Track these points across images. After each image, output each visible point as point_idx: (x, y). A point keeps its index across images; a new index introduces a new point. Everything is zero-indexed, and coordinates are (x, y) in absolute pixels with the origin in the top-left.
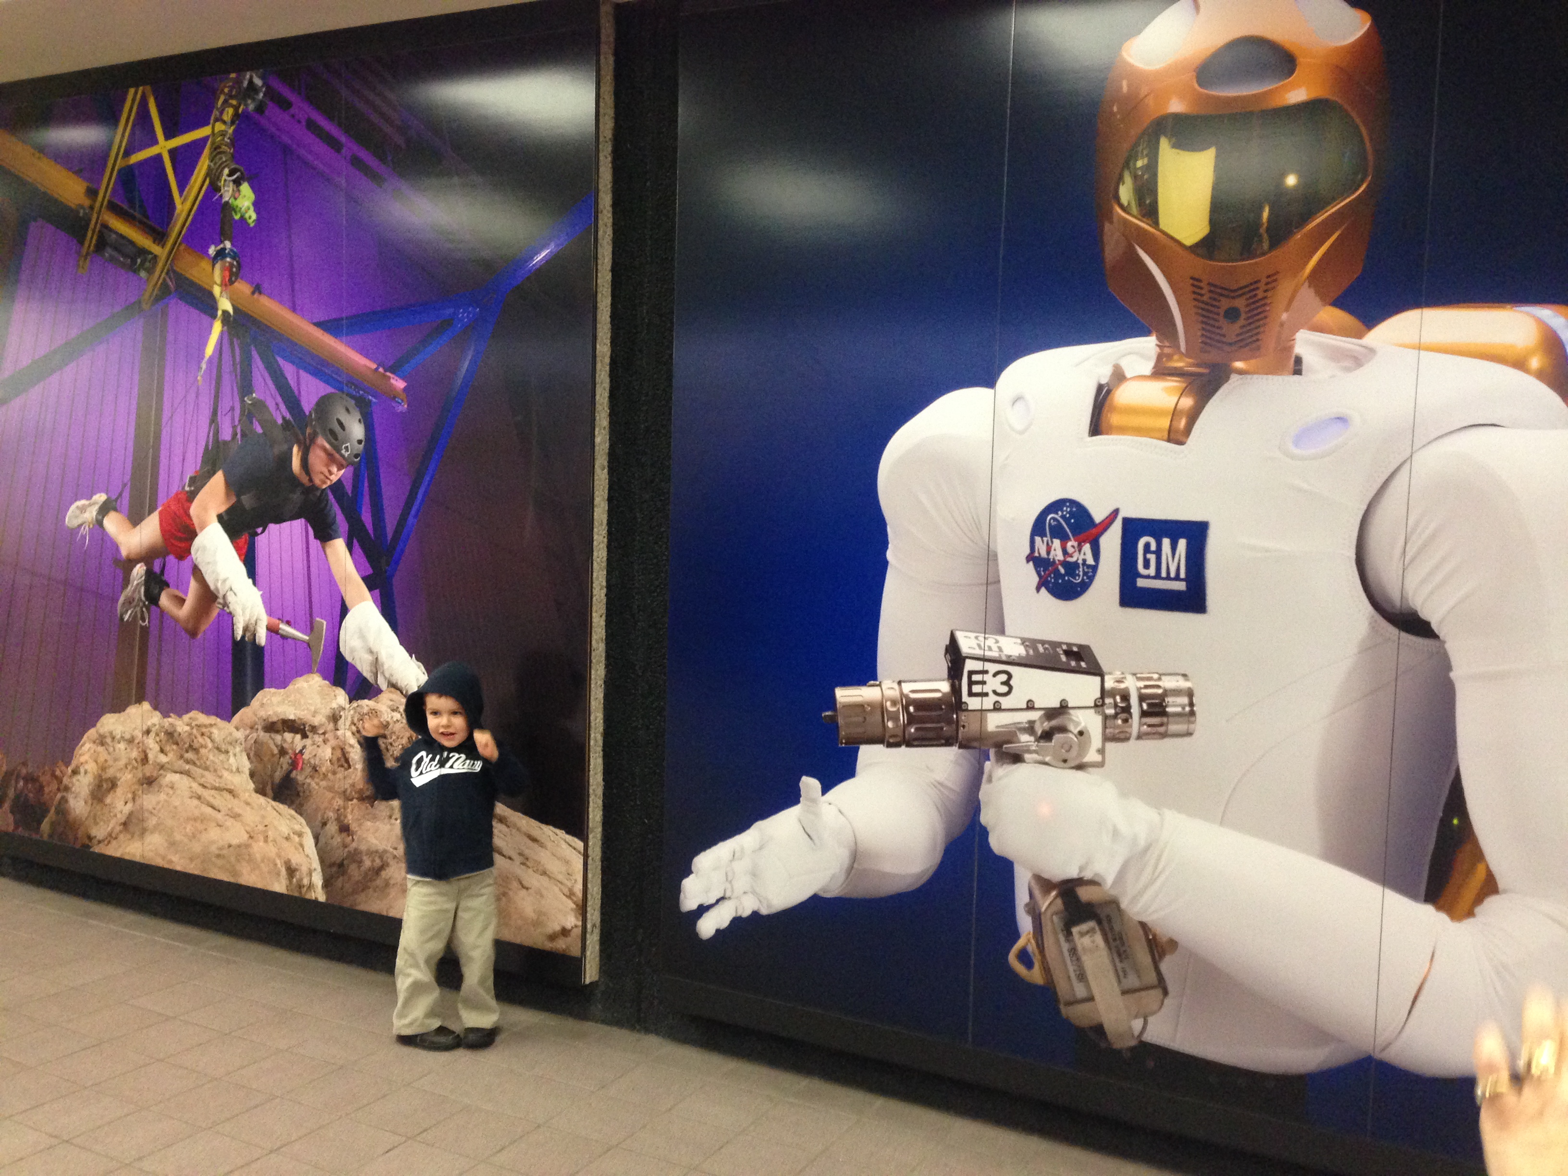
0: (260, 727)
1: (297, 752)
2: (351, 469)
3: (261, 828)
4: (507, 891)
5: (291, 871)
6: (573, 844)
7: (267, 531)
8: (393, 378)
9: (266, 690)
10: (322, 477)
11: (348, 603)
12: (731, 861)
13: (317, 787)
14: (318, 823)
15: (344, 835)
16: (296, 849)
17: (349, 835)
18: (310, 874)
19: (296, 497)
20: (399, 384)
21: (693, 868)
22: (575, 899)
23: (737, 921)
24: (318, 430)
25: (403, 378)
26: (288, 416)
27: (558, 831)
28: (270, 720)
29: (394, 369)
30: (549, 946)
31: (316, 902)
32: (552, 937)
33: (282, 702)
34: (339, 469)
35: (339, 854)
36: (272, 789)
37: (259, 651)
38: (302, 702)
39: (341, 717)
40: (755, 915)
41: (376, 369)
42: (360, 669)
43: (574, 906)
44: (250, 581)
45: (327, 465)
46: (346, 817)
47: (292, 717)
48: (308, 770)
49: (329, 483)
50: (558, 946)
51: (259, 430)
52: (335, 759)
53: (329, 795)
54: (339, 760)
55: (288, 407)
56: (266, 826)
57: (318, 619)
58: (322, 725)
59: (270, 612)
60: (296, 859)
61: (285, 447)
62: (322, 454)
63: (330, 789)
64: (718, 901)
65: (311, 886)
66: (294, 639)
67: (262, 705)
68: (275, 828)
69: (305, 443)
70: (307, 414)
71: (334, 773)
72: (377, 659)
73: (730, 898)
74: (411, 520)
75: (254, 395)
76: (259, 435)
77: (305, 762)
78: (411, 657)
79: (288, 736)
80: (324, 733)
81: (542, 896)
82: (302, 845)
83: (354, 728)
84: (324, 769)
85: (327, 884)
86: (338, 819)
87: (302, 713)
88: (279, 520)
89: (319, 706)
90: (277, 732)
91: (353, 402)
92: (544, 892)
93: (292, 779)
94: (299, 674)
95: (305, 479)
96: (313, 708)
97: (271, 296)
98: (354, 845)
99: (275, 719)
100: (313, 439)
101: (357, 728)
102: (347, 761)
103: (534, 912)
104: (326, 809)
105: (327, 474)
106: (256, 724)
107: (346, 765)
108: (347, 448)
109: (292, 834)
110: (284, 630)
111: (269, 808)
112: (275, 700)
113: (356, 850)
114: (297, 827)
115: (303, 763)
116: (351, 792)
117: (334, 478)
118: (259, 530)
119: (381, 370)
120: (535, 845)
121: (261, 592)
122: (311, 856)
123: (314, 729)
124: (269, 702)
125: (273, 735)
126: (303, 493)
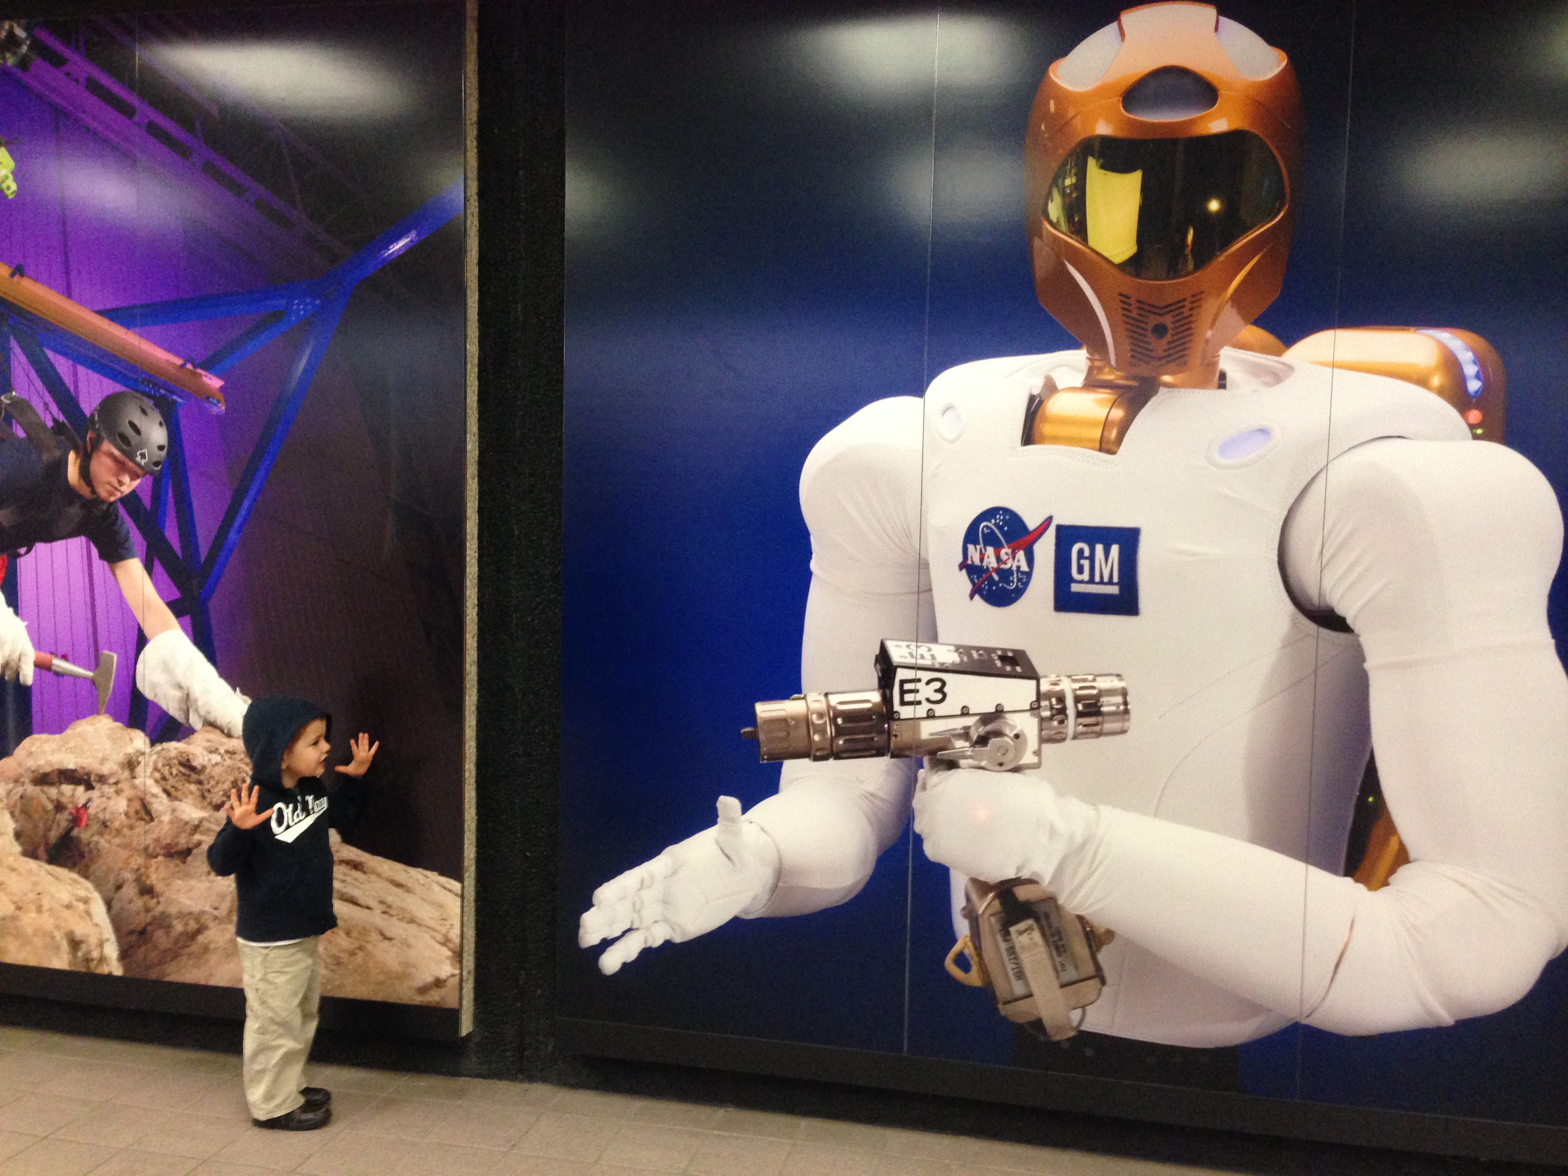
0: (27, 781)
1: (80, 806)
2: (149, 479)
3: (32, 896)
4: (364, 944)
5: (75, 944)
6: (448, 886)
7: (33, 552)
8: (206, 376)
9: (35, 736)
10: (109, 488)
11: (147, 632)
12: (640, 890)
13: (107, 846)
14: (110, 886)
15: (147, 897)
16: (81, 917)
17: (153, 898)
18: (101, 944)
19: (75, 511)
20: (214, 383)
21: (595, 900)
22: (451, 945)
23: (647, 953)
24: (103, 434)
25: (219, 376)
26: (61, 418)
27: (428, 873)
28: (41, 771)
29: (209, 365)
30: (418, 1000)
31: (109, 977)
32: (423, 990)
33: (59, 749)
34: (132, 479)
35: (140, 920)
36: (47, 851)
37: (24, 692)
38: (86, 747)
39: (139, 763)
40: (668, 944)
41: (183, 366)
42: (164, 707)
43: (450, 954)
44: (11, 610)
45: (117, 475)
46: (148, 877)
47: (71, 766)
48: (95, 827)
49: (119, 495)
50: (431, 999)
51: (21, 433)
52: (132, 812)
53: (124, 854)
54: (137, 812)
55: (61, 409)
56: (39, 894)
57: (106, 652)
58: (112, 774)
59: (38, 645)
60: (81, 929)
61: (57, 454)
62: (108, 461)
63: (126, 846)
64: (624, 933)
65: (102, 959)
66: (76, 677)
67: (30, 754)
68: (52, 896)
69: (85, 447)
70: (88, 415)
71: (131, 828)
72: (188, 695)
73: (637, 929)
74: (233, 535)
76: (21, 441)
77: (91, 818)
78: (235, 690)
79: (67, 789)
80: (116, 783)
81: (409, 946)
82: (88, 913)
83: (157, 775)
84: (117, 824)
85: (124, 956)
86: (138, 880)
87: (86, 761)
88: (49, 539)
89: (108, 752)
90: (51, 784)
91: (151, 403)
92: (412, 941)
93: (72, 838)
94: (80, 715)
95: (85, 491)
96: (100, 755)
97: (36, 280)
98: (161, 908)
99: (48, 769)
100: (96, 444)
101: (162, 774)
102: (148, 812)
103: (400, 964)
104: (121, 869)
105: (116, 484)
106: (21, 776)
107: (147, 818)
108: (143, 456)
109: (75, 903)
110: (58, 666)
111: (43, 873)
112: (47, 747)
113: (163, 913)
114: (82, 893)
115: (88, 818)
116: (155, 848)
117: (126, 489)
118: (23, 550)
119: (189, 366)
120: (399, 891)
121: (26, 623)
122: (101, 924)
123: (102, 779)
124: (39, 750)
125: (45, 788)
126: (81, 507)
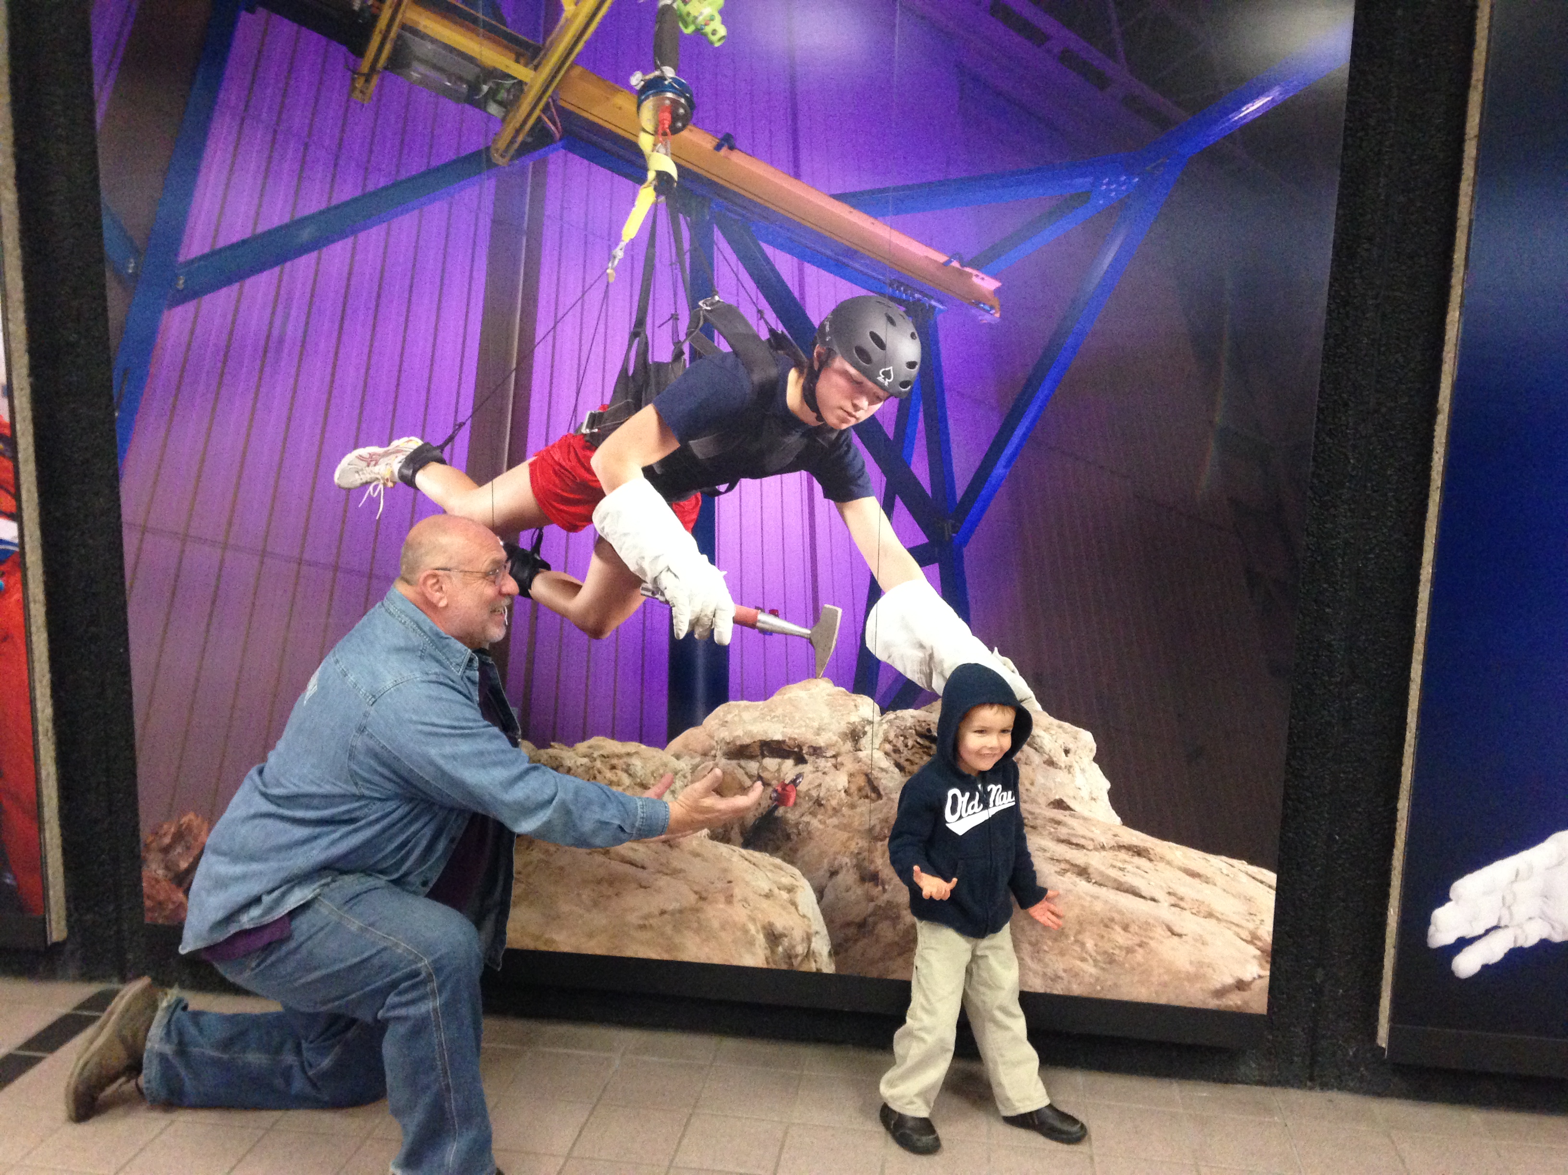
0: (719, 753)
1: (787, 782)
2: (895, 402)
3: (719, 885)
4: (1145, 940)
5: (773, 937)
6: (1260, 877)
7: (737, 487)
8: (977, 276)
9: (732, 703)
10: (840, 413)
11: (881, 583)
12: (1513, 882)
13: (821, 827)
14: (823, 872)
15: (868, 885)
16: (784, 908)
17: (877, 885)
18: (808, 938)
19: (794, 441)
20: (987, 284)
21: (1452, 895)
22: (1259, 944)
23: (1514, 954)
24: (836, 348)
25: (995, 277)
26: (780, 329)
27: (1235, 862)
28: (738, 743)
29: (979, 264)
30: (1213, 1003)
31: (819, 975)
32: (1220, 993)
33: (763, 717)
34: (871, 403)
35: (858, 911)
36: (742, 834)
38: (797, 716)
39: (865, 733)
41: (946, 264)
42: (901, 670)
43: (1258, 953)
44: (705, 557)
45: (851, 398)
46: (872, 862)
47: (778, 737)
48: (806, 805)
49: (853, 422)
50: (1231, 1003)
51: (725, 347)
52: (853, 789)
53: (843, 836)
54: (860, 789)
55: (780, 317)
56: (730, 882)
57: (827, 606)
58: (829, 746)
59: (739, 597)
60: (781, 922)
61: (773, 372)
62: (841, 382)
63: (845, 827)
64: (1487, 932)
65: (809, 954)
66: (785, 634)
67: (724, 724)
68: (747, 884)
69: (811, 367)
70: (816, 324)
71: (853, 806)
72: (931, 656)
73: (1506, 926)
74: (999, 470)
75: (717, 298)
76: (725, 356)
77: (802, 795)
78: (992, 650)
79: (771, 763)
80: (835, 756)
81: (1204, 943)
82: (794, 904)
83: (888, 747)
84: (834, 803)
85: (836, 951)
86: (858, 866)
87: (797, 731)
88: (759, 472)
89: (826, 721)
90: (752, 757)
91: (901, 310)
92: (1208, 938)
93: (777, 819)
94: (790, 679)
95: (809, 417)
96: (816, 724)
97: (751, 154)
98: (886, 897)
99: (747, 741)
100: (825, 362)
102: (875, 789)
103: (1191, 963)
104: (838, 853)
105: (850, 409)
106: (712, 748)
107: (873, 795)
108: (887, 375)
109: (776, 891)
110: (764, 623)
111: (735, 858)
112: (746, 716)
113: (889, 903)
114: (786, 880)
115: (797, 795)
117: (863, 415)
118: (723, 488)
119: (955, 264)
120: (1196, 882)
121: (725, 573)
122: (810, 915)
123: (817, 751)
124: (736, 719)
125: (743, 762)
126: (803, 435)
